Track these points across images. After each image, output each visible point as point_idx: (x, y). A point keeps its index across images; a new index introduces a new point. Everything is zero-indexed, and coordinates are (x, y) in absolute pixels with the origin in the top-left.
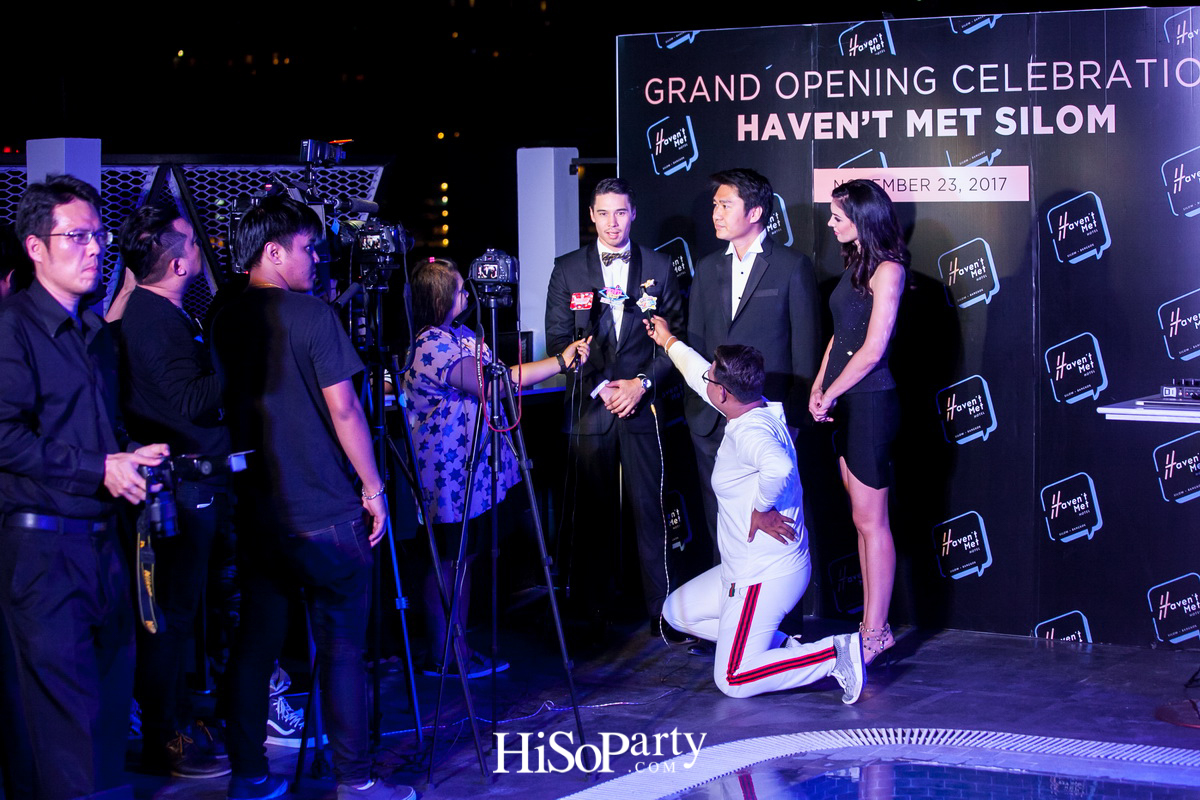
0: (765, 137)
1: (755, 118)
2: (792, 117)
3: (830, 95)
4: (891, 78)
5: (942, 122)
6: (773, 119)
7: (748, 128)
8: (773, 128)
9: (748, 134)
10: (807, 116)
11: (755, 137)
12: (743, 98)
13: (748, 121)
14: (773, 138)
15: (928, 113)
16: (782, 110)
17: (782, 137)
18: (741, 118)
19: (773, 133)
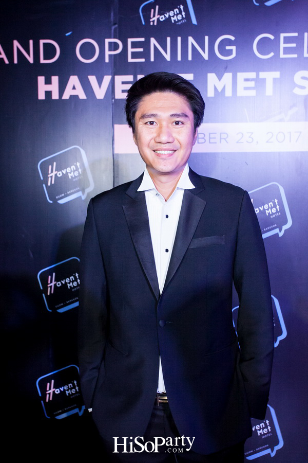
0: (66, 96)
1: (55, 79)
2: (93, 79)
3: (130, 60)
4: (192, 45)
5: (241, 84)
6: (74, 80)
7: (48, 88)
8: (74, 88)
9: (48, 94)
10: (107, 79)
11: (55, 96)
12: (42, 61)
13: (48, 82)
14: (74, 98)
15: (228, 77)
16: (83, 73)
17: (82, 96)
18: (41, 80)
19: (74, 93)
